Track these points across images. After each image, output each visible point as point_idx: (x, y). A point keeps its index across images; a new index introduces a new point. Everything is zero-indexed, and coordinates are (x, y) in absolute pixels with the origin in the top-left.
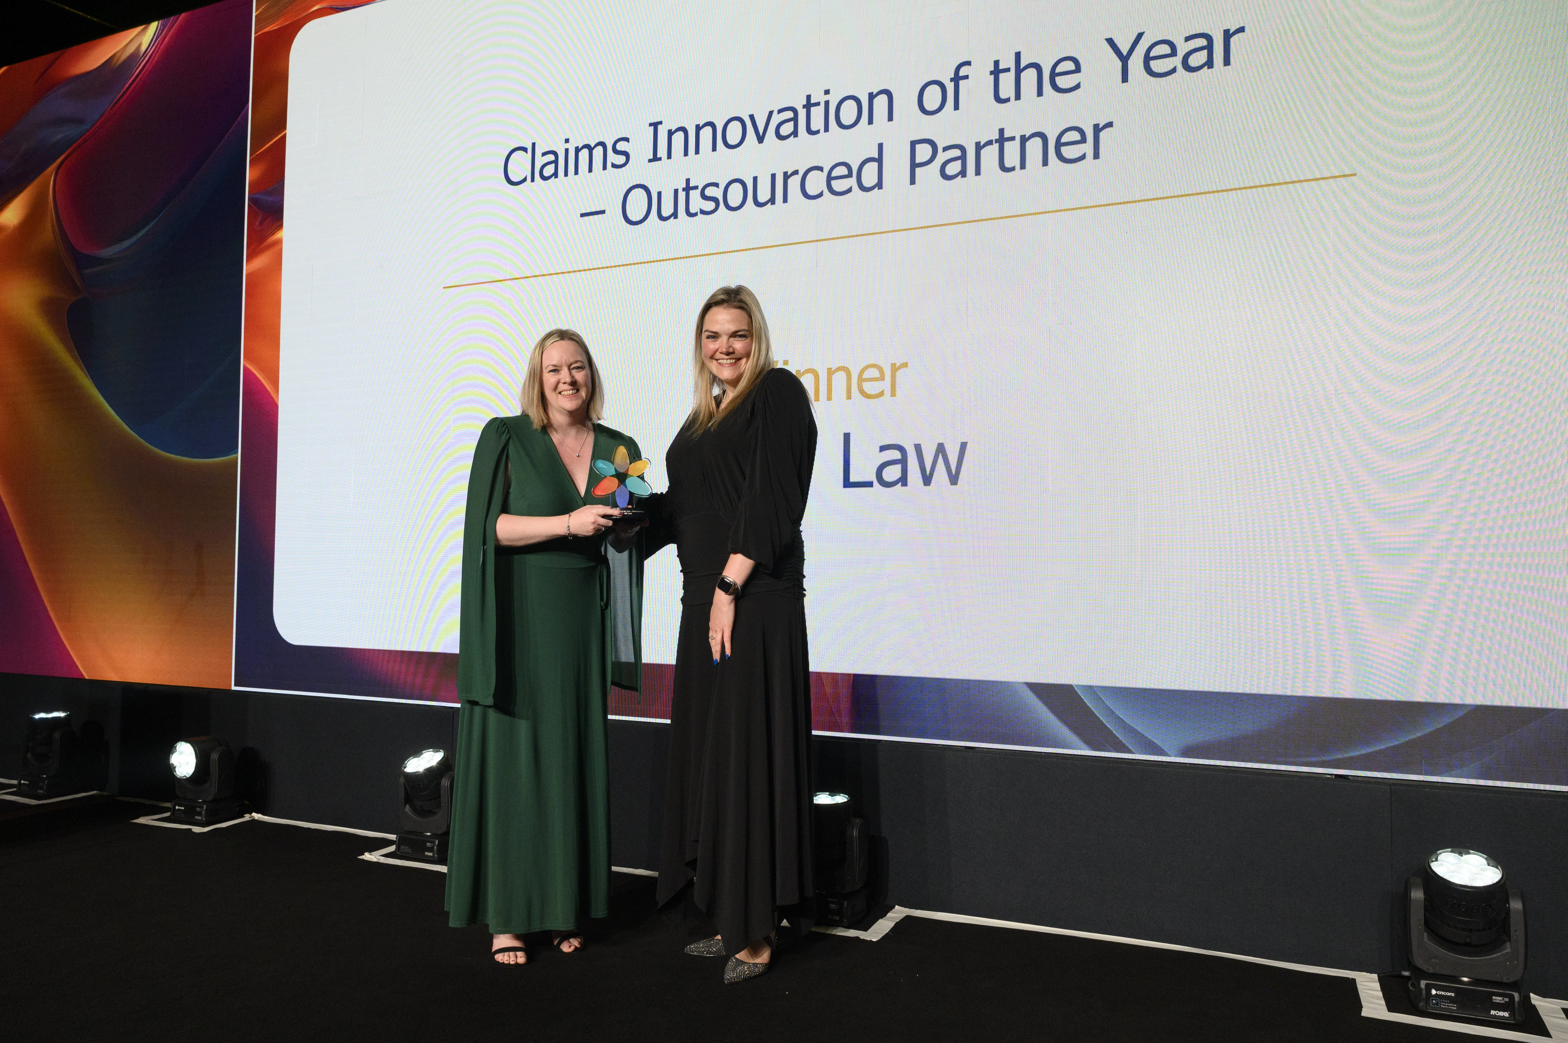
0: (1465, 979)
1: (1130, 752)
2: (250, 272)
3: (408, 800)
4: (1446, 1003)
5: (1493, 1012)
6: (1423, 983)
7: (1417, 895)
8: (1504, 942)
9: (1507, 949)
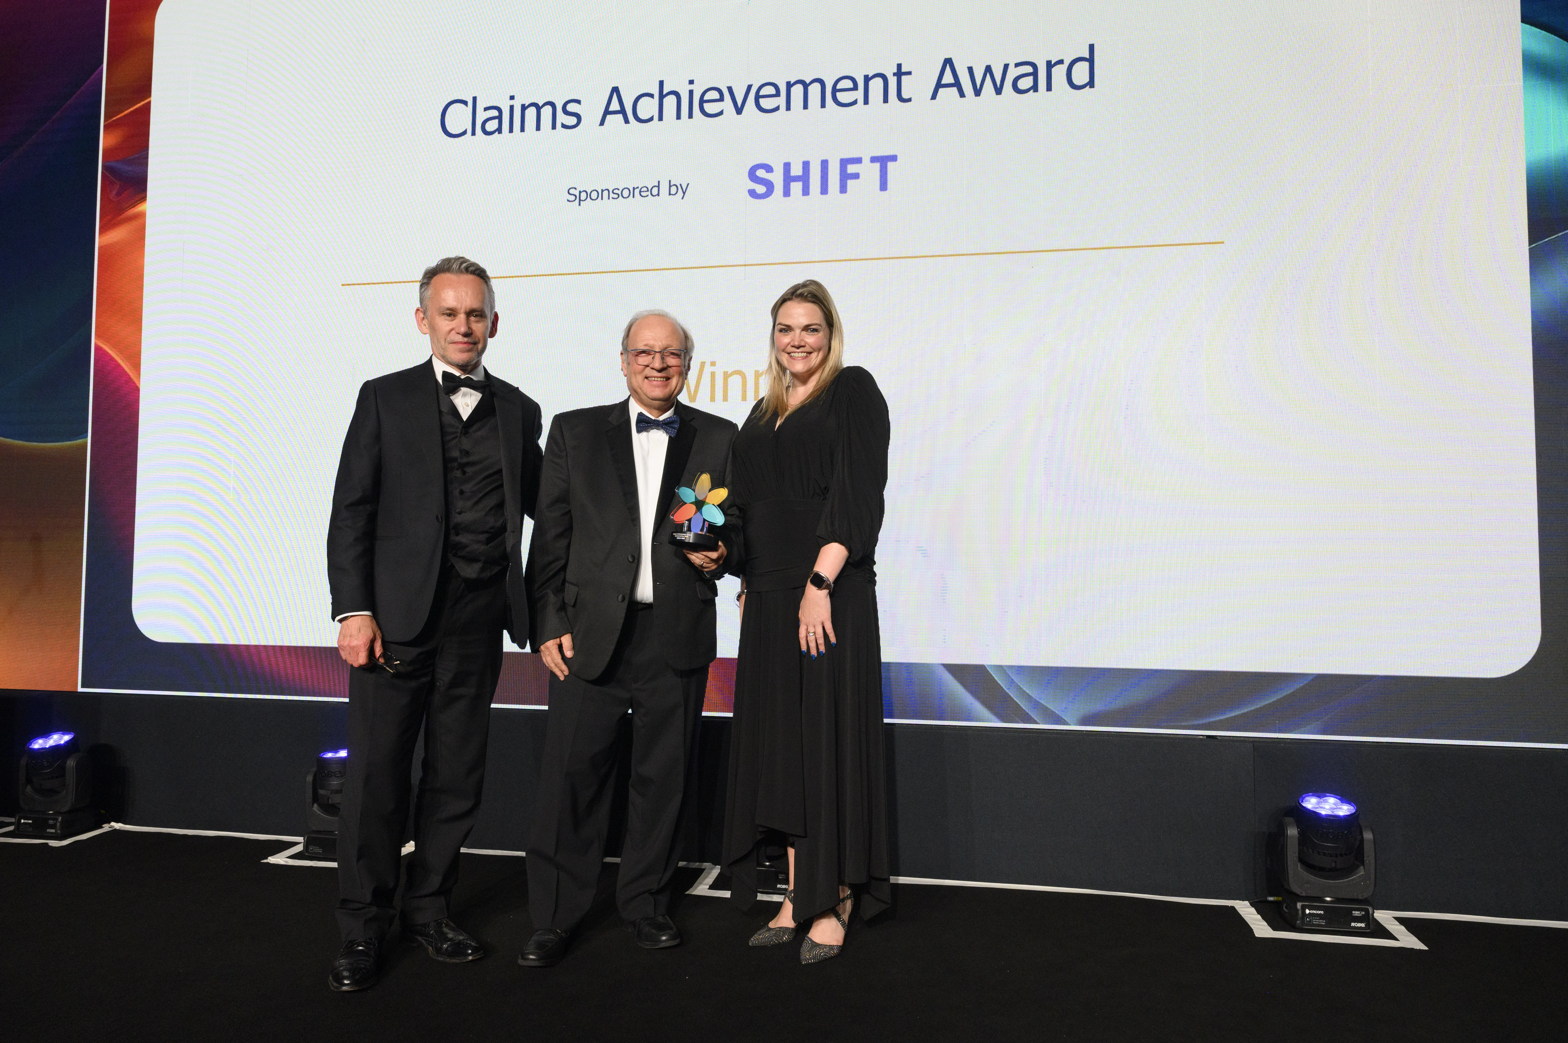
0: (1328, 899)
1: (1036, 723)
2: (102, 245)
3: (316, 798)
4: (1317, 919)
5: (1353, 924)
6: (1298, 905)
7: (1292, 832)
8: (1358, 867)
9: (1362, 872)
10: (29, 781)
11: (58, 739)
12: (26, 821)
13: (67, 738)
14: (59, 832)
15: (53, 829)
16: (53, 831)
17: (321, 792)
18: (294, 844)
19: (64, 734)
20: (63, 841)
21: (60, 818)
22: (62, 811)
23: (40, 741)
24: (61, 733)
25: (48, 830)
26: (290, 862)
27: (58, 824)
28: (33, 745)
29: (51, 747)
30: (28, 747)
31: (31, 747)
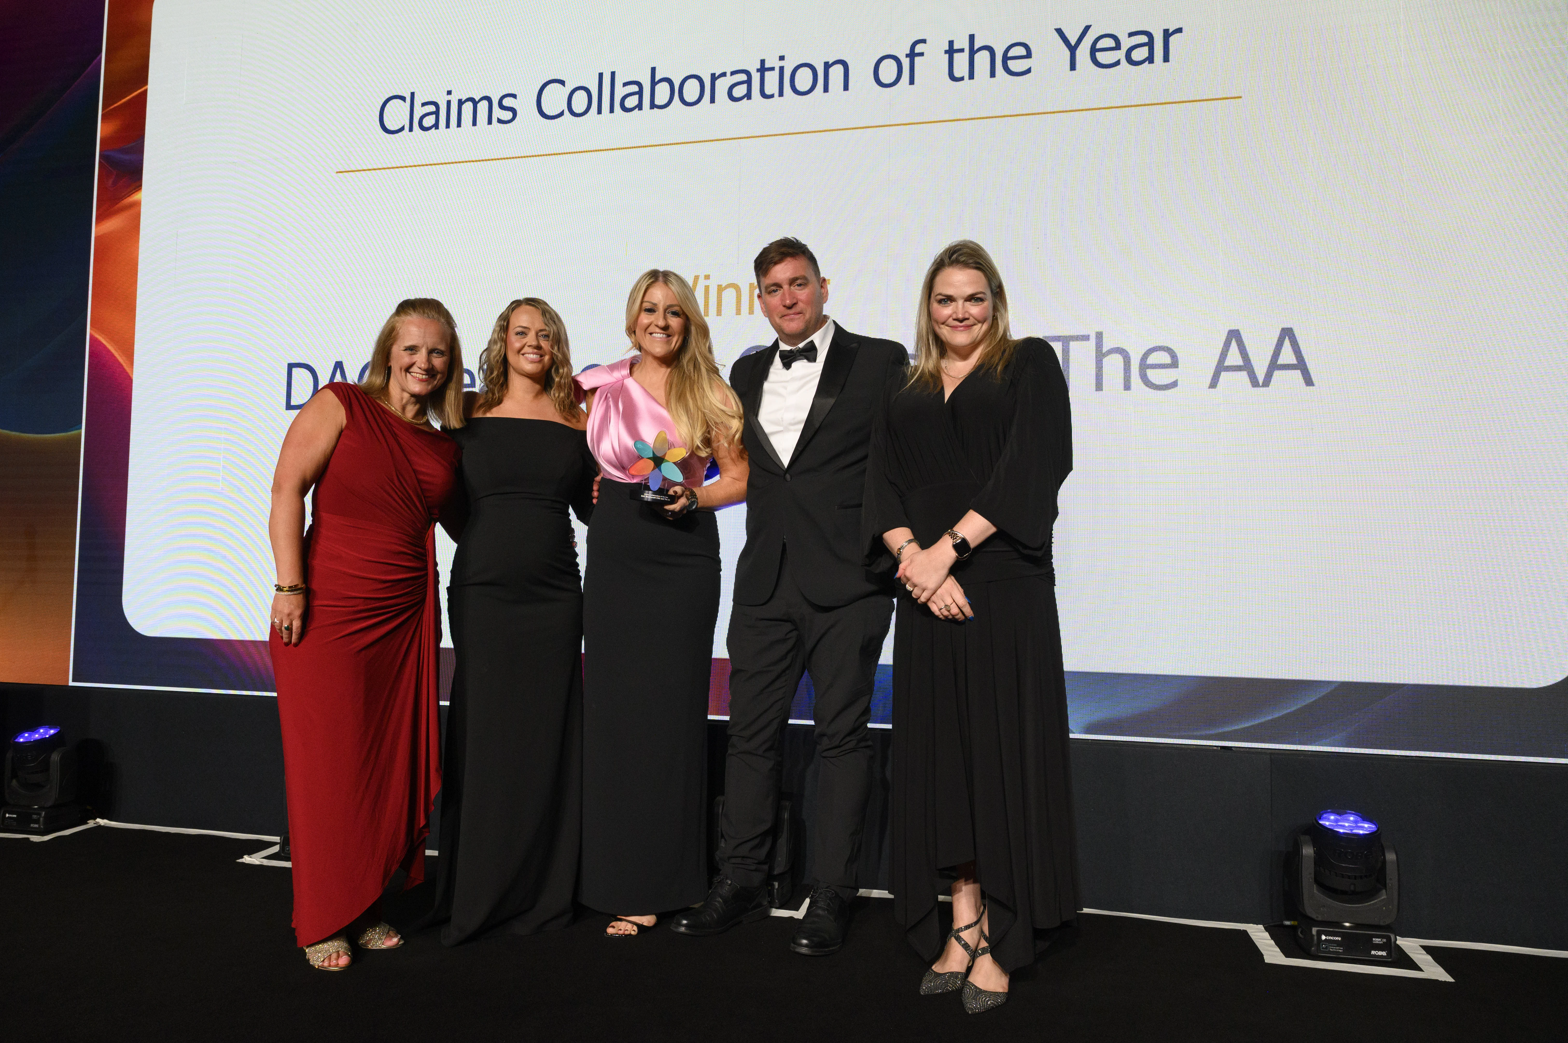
0: (1347, 924)
4: (1333, 947)
5: (1373, 952)
6: (1314, 930)
7: (1308, 851)
8: (1379, 890)
9: (1383, 896)
11: (44, 733)
12: (11, 816)
13: (51, 732)
14: (42, 827)
15: (37, 824)
16: (36, 826)
18: (271, 844)
19: (49, 728)
20: (45, 837)
21: (44, 813)
22: (46, 806)
24: (47, 727)
25: (32, 825)
26: (264, 862)
27: (41, 819)
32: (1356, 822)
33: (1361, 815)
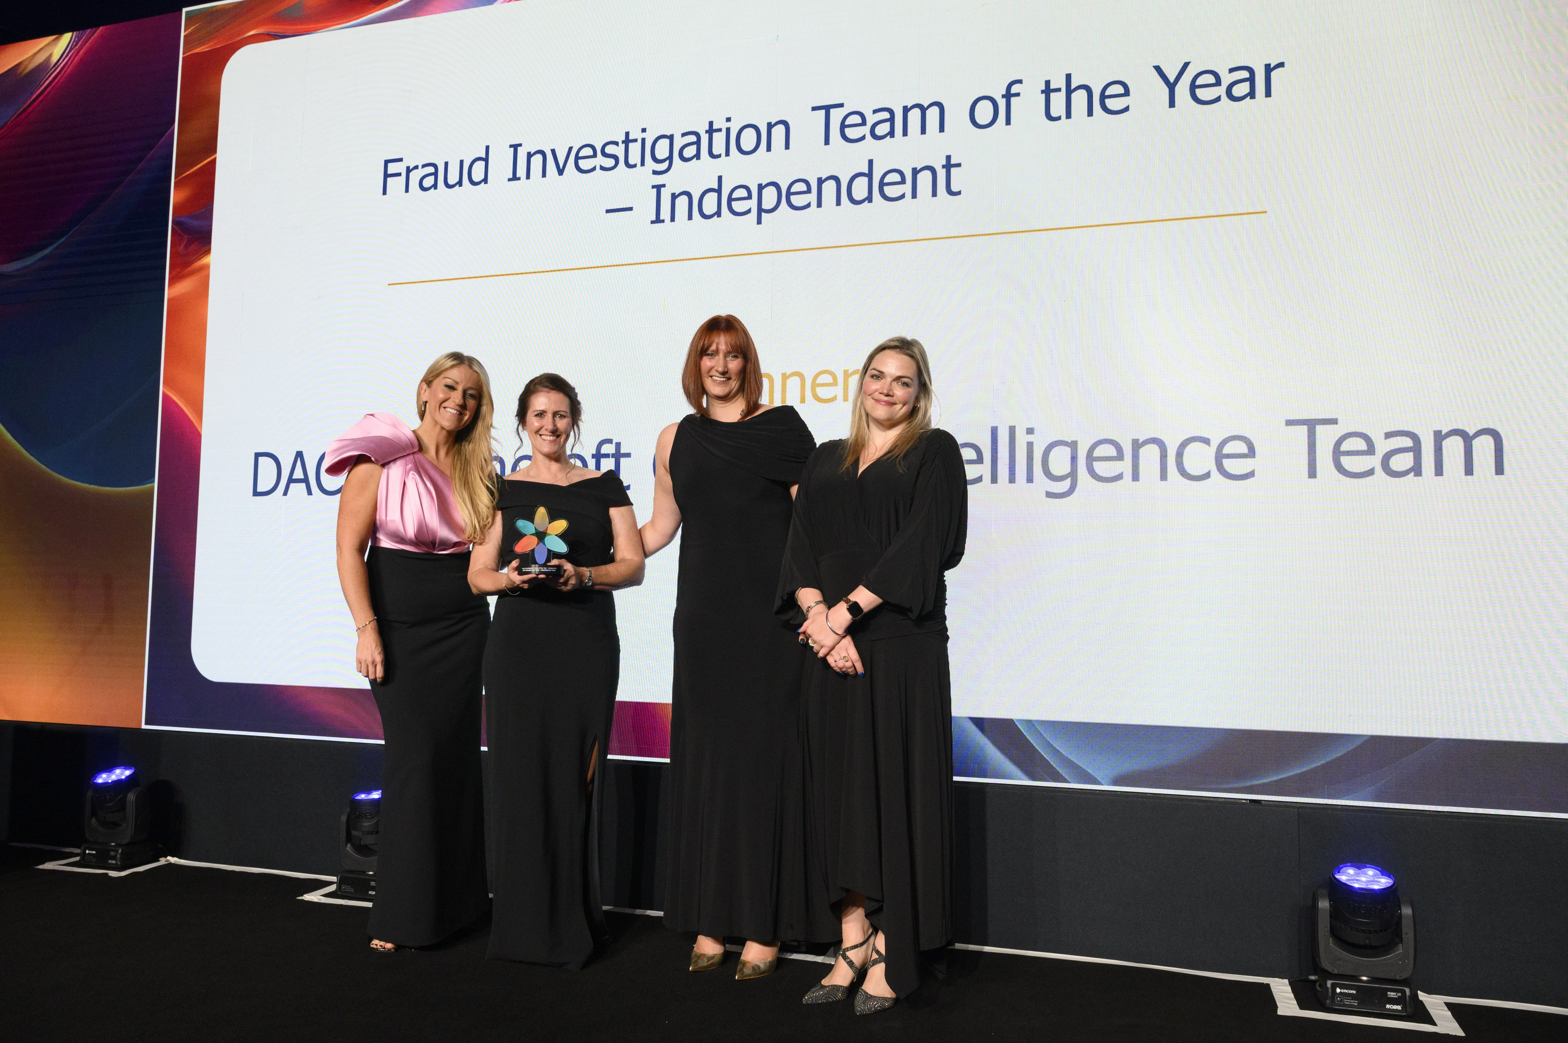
0: (1364, 978)
1: (1067, 782)
3: (349, 838)
4: (1348, 1000)
5: (1386, 1006)
6: (1329, 983)
7: (1324, 904)
8: (1397, 944)
9: (1400, 950)
10: (94, 814)
11: (121, 774)
12: (90, 852)
13: (128, 773)
14: (118, 863)
15: (114, 860)
16: (113, 862)
17: (354, 833)
19: (126, 769)
20: (121, 873)
21: (121, 850)
22: (122, 843)
23: (104, 775)
24: (123, 767)
25: (109, 861)
27: (118, 856)
28: (97, 779)
29: (113, 782)
30: (93, 782)
31: (95, 781)
32: (1374, 876)
33: (1380, 869)
